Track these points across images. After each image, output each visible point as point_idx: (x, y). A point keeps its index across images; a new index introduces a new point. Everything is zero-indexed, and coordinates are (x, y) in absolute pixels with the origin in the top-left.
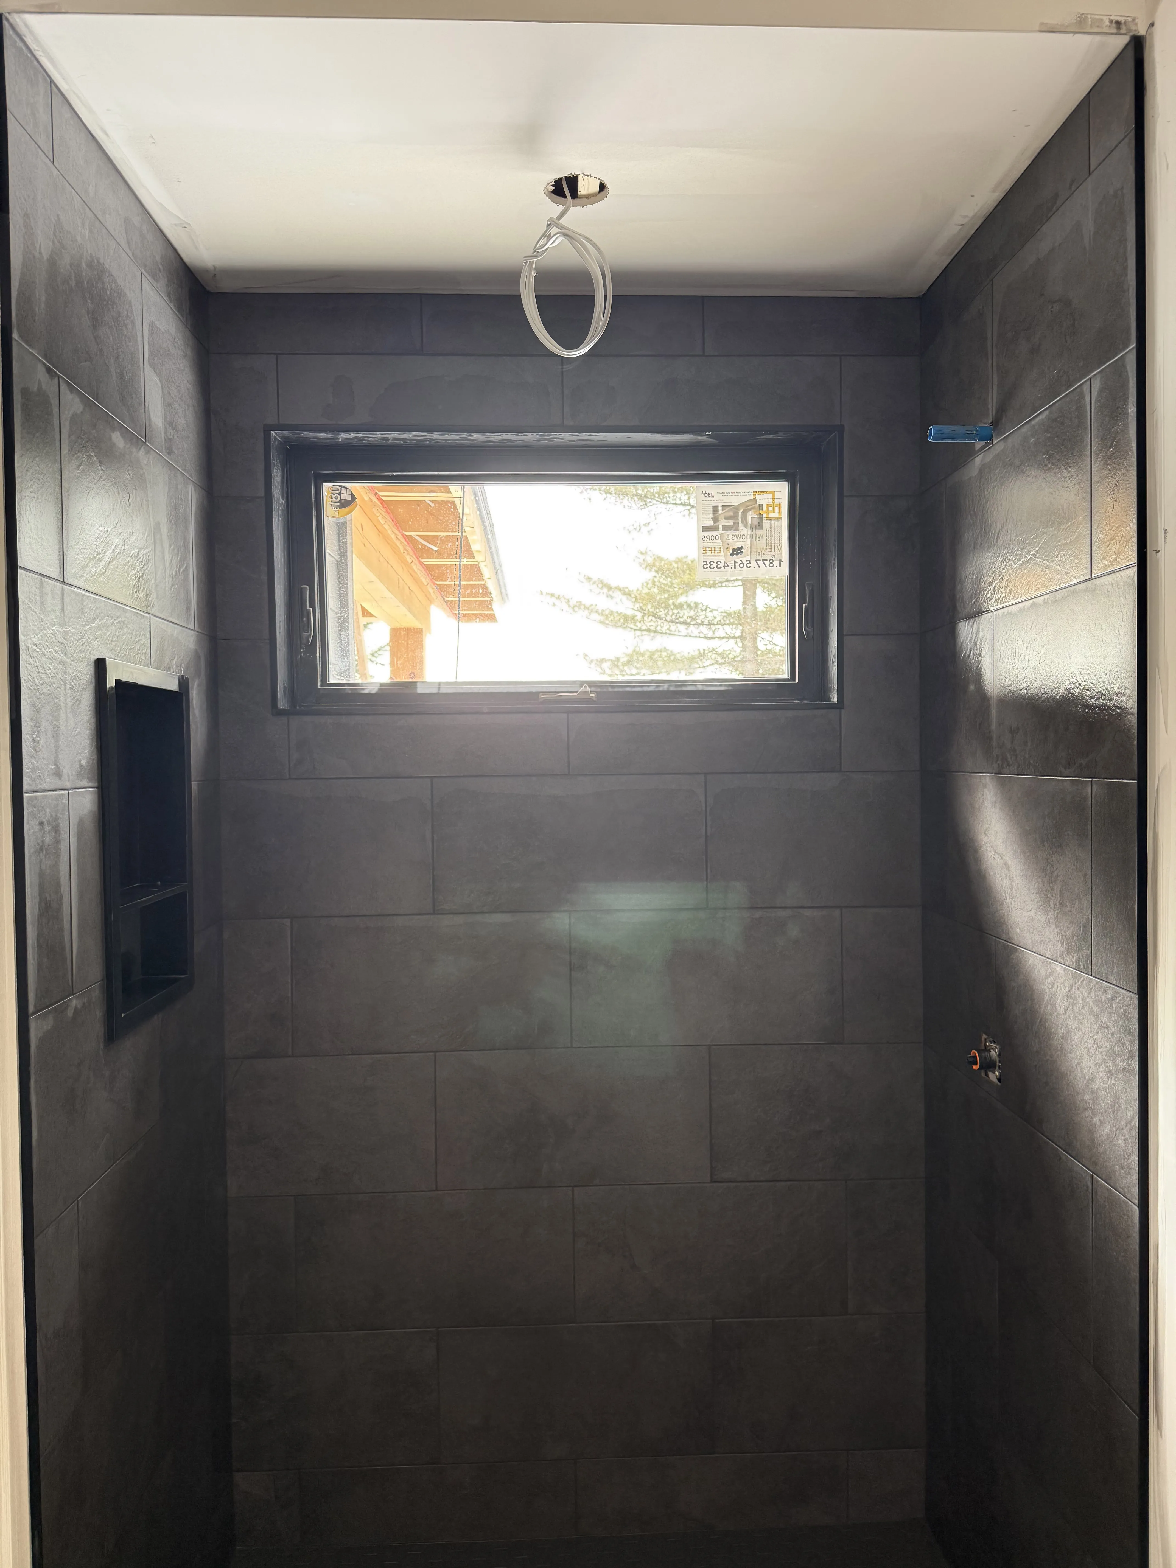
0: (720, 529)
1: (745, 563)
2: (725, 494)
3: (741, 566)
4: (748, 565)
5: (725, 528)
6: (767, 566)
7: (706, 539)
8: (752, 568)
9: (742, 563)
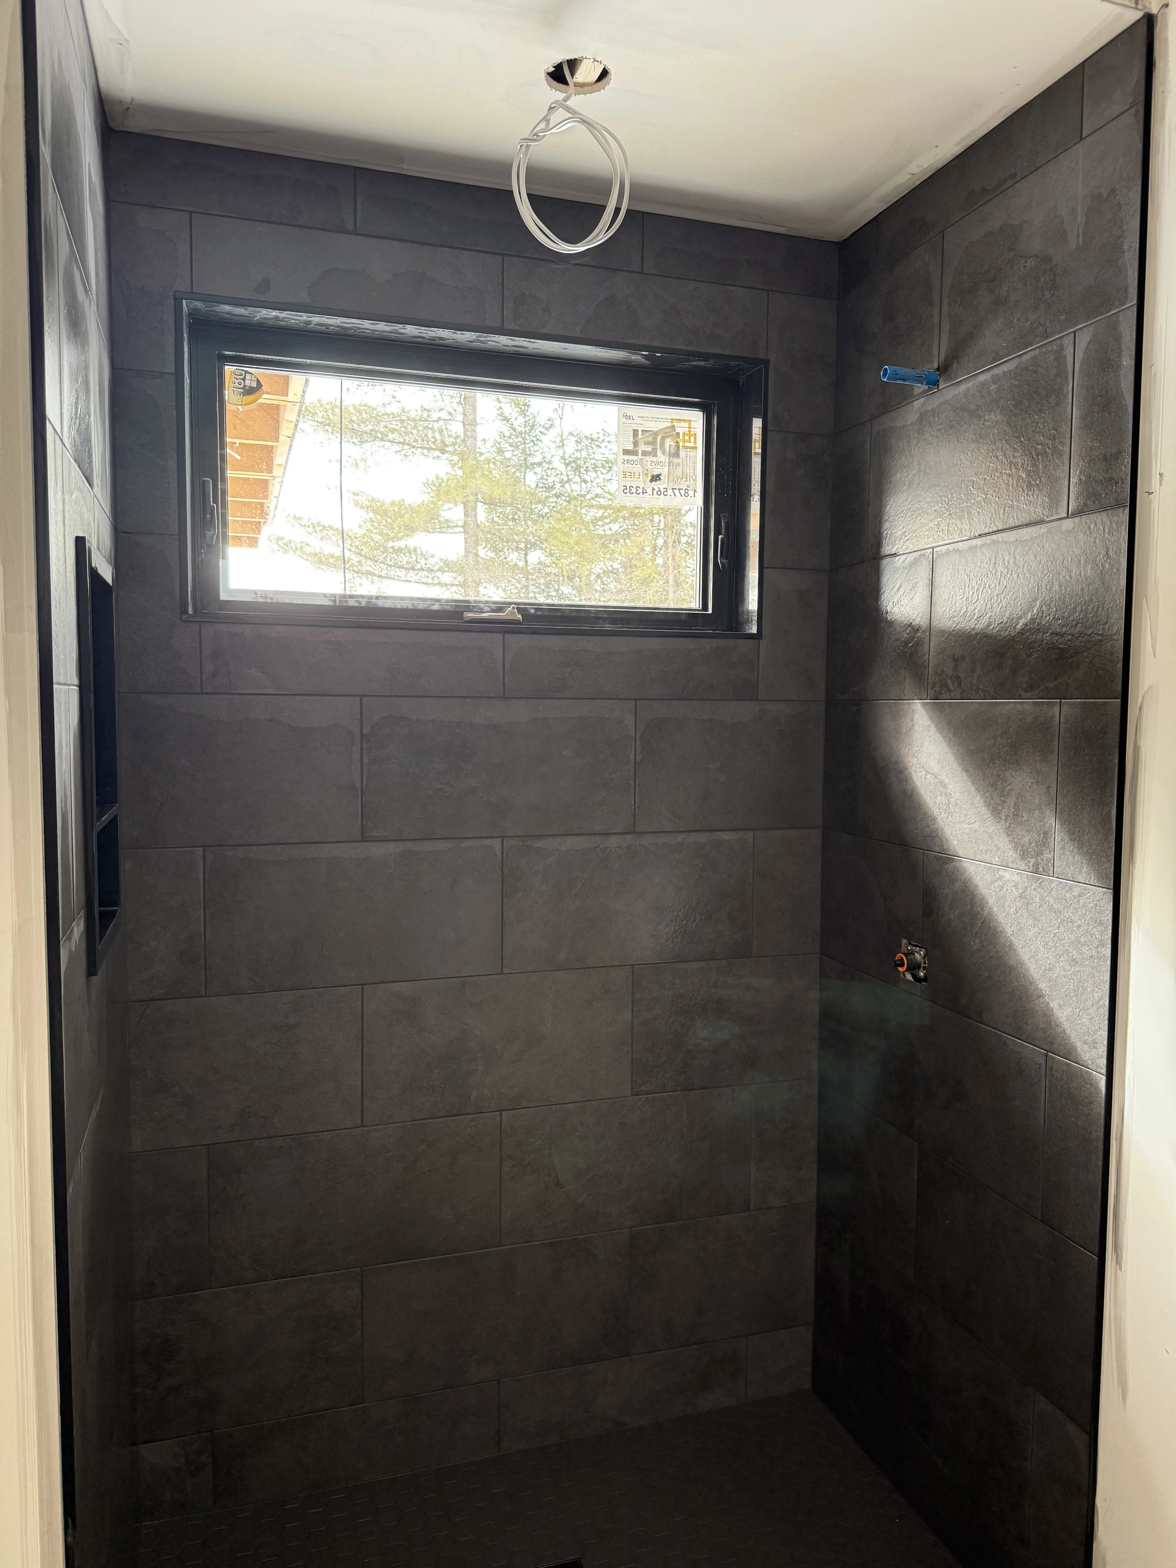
0: (640, 454)
1: (663, 491)
2: (645, 419)
3: (659, 493)
4: (665, 493)
5: (644, 453)
6: (683, 495)
7: (626, 463)
8: (669, 496)
9: (660, 491)
